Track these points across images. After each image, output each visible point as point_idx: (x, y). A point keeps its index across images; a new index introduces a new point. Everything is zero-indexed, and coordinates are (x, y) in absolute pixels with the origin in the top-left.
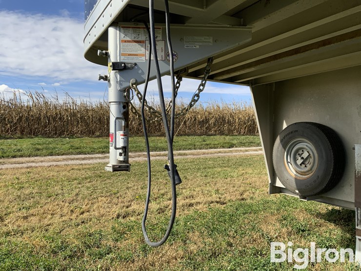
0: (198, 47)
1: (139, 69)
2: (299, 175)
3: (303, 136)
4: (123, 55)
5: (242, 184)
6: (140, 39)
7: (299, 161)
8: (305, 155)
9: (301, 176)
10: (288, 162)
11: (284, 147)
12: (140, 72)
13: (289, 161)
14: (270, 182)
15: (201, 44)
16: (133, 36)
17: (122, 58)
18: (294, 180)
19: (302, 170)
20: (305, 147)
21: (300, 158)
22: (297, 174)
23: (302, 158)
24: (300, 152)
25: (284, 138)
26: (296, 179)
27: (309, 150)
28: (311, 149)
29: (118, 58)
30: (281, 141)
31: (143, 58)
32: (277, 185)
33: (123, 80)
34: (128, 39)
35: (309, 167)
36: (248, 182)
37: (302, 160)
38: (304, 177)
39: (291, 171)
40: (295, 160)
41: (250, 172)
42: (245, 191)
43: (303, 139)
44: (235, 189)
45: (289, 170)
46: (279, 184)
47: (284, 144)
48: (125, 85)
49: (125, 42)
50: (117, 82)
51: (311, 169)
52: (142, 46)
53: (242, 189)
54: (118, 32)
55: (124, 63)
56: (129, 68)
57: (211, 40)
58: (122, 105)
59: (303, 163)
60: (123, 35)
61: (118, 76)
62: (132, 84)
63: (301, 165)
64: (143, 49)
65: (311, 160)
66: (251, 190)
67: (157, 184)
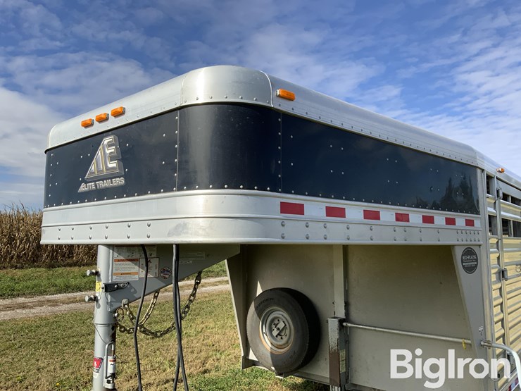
0: (191, 262)
1: (132, 287)
2: (275, 349)
3: (278, 305)
4: (116, 274)
5: (203, 348)
6: (134, 257)
7: (275, 333)
8: (281, 325)
9: (277, 350)
10: (263, 333)
11: (259, 316)
12: (132, 290)
13: (264, 331)
14: (243, 355)
15: (193, 259)
16: (128, 254)
17: (114, 277)
18: (269, 355)
19: (279, 343)
20: (281, 316)
21: (275, 329)
22: (273, 348)
23: (278, 329)
24: (276, 322)
25: (259, 305)
26: (272, 354)
27: (285, 320)
28: (286, 319)
29: (110, 278)
30: (256, 308)
31: (137, 277)
32: (250, 358)
33: (114, 300)
34: (122, 258)
35: (285, 339)
36: (209, 342)
37: (278, 332)
38: (280, 350)
39: (266, 344)
40: (271, 330)
41: (212, 325)
42: (207, 358)
43: (279, 309)
44: (195, 355)
45: (264, 343)
46: (252, 357)
47: (259, 312)
48: (116, 305)
49: (119, 261)
50: (107, 303)
51: (287, 342)
52: (136, 264)
53: (203, 354)
54: (111, 251)
55: (117, 284)
56: (121, 288)
57: (204, 255)
58: (111, 327)
59: (279, 334)
60: (116, 254)
61: (109, 297)
62: (124, 305)
63: (277, 336)
64: (137, 268)
65: (288, 332)
66: (216, 355)
67: (84, 358)
